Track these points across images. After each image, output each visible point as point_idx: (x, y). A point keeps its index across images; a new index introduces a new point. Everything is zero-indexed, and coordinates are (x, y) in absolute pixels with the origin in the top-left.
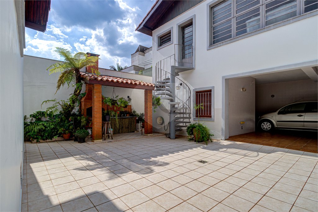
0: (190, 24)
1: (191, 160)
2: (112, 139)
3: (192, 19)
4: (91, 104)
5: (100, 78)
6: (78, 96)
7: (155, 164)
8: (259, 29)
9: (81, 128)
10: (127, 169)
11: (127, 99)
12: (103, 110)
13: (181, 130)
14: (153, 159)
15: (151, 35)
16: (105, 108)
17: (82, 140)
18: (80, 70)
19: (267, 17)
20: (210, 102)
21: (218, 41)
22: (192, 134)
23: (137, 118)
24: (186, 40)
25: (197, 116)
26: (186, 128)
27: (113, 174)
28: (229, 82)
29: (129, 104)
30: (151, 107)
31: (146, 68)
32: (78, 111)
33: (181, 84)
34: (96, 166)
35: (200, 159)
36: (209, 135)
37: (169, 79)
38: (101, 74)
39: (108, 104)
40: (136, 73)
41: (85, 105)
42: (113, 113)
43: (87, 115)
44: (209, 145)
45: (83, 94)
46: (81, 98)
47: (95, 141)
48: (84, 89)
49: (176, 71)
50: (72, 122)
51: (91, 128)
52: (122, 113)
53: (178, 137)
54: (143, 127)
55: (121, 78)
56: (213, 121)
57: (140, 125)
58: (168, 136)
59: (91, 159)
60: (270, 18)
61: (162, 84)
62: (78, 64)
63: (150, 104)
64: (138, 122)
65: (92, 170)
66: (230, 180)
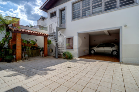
0: (64, 9)
1: (65, 67)
2: (27, 60)
3: (65, 8)
4: (15, 43)
5: (20, 30)
6: (7, 38)
7: (49, 70)
8: (90, 15)
9: (9, 55)
10: (35, 74)
11: (35, 40)
12: (22, 46)
13: (60, 54)
14: (48, 68)
15: (47, 12)
16: (24, 45)
17: (9, 61)
18: (9, 25)
19: (93, 11)
20: (72, 43)
21: (75, 18)
22: (65, 56)
23: (40, 50)
24: (62, 16)
25: (67, 48)
26: (62, 54)
27: (27, 77)
28: (79, 35)
29: (36, 43)
30: (47, 45)
31: (45, 27)
32: (8, 46)
33: (60, 35)
34: (18, 74)
35: (68, 66)
36: (72, 56)
37: (55, 32)
38: (21, 28)
39: (25, 43)
40: (40, 29)
41: (12, 43)
42: (28, 47)
43: (13, 48)
44: (72, 60)
45: (10, 38)
46: (10, 40)
47: (18, 61)
48: (11, 35)
49: (58, 29)
50: (4, 52)
51: (16, 55)
52: (32, 47)
53: (59, 57)
54: (43, 54)
55: (32, 31)
56: (73, 50)
57: (42, 52)
58: (55, 57)
59: (15, 70)
60: (94, 11)
61: (52, 35)
62: (7, 22)
63: (46, 43)
64: (40, 51)
65: (15, 76)
66: (80, 74)
